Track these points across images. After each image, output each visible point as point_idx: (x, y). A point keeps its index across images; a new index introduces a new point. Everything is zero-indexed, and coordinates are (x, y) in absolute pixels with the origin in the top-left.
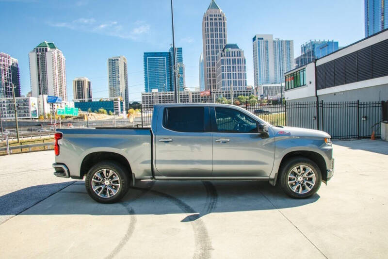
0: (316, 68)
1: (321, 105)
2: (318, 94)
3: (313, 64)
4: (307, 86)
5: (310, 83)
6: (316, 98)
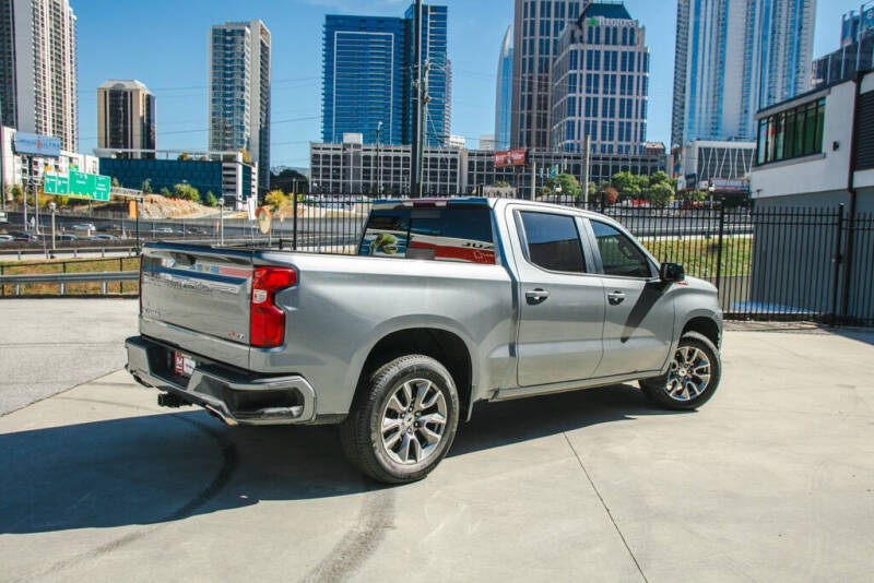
0: (860, 98)
2: (856, 185)
3: (850, 86)
4: (825, 156)
5: (836, 146)
6: (849, 195)
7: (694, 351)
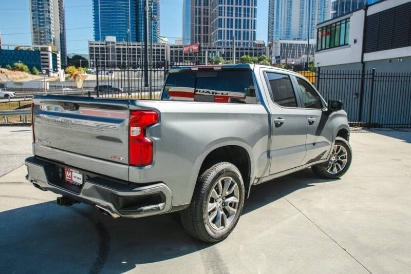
0: (367, 19)
1: (371, 77)
2: (365, 60)
3: (362, 12)
4: (350, 47)
5: (355, 41)
6: (361, 65)
7: (340, 147)
